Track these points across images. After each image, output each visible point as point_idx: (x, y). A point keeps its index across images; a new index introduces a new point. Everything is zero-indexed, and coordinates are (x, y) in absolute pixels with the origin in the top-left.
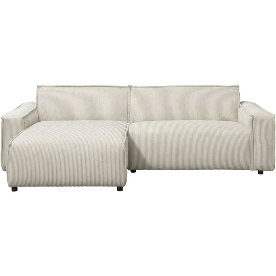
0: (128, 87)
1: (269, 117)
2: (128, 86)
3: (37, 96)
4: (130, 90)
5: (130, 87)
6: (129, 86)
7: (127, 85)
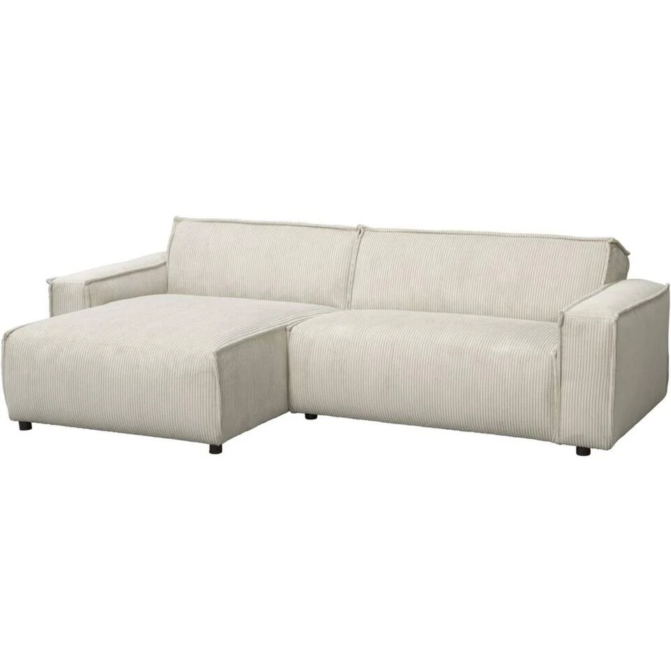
0: (357, 229)
1: (602, 320)
2: (358, 227)
3: (171, 241)
4: (362, 237)
5: (361, 231)
6: (360, 228)
7: (355, 225)
